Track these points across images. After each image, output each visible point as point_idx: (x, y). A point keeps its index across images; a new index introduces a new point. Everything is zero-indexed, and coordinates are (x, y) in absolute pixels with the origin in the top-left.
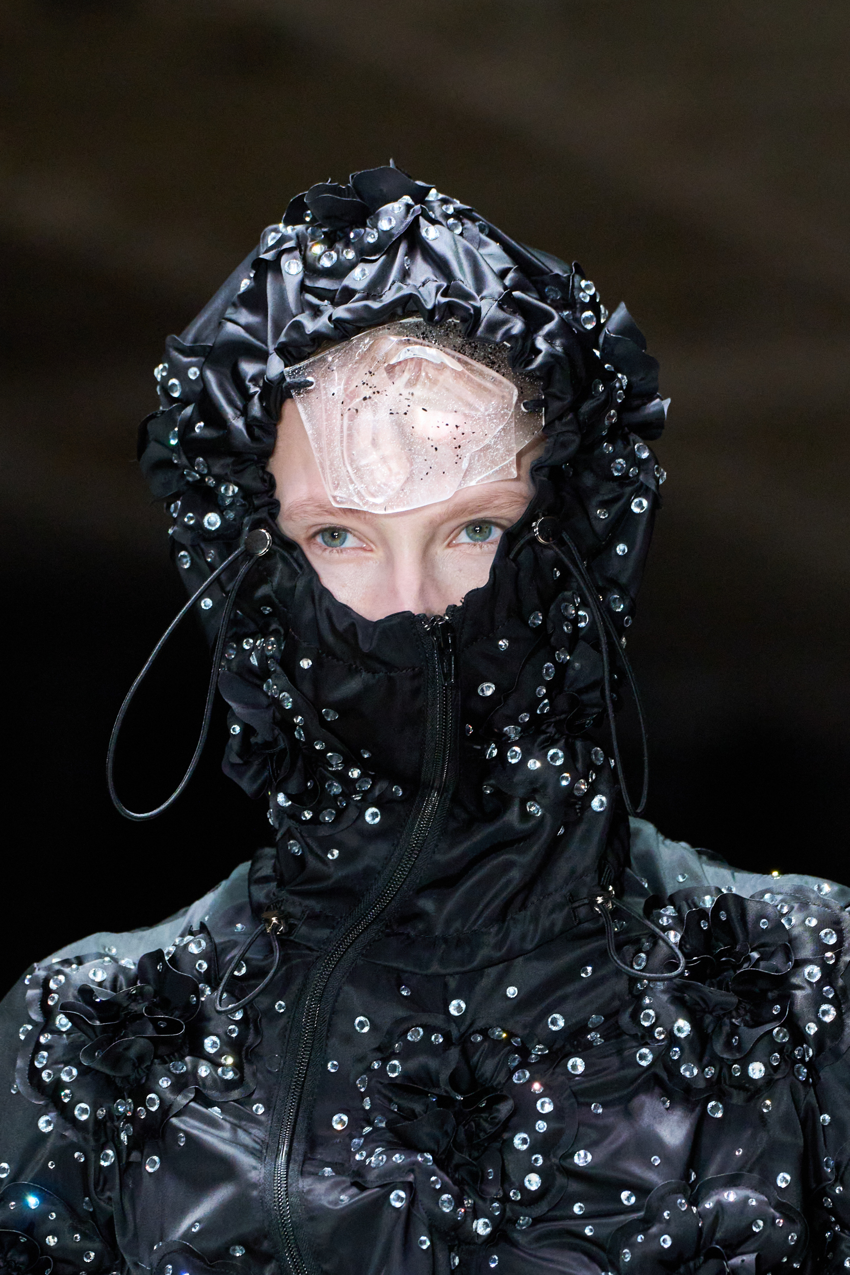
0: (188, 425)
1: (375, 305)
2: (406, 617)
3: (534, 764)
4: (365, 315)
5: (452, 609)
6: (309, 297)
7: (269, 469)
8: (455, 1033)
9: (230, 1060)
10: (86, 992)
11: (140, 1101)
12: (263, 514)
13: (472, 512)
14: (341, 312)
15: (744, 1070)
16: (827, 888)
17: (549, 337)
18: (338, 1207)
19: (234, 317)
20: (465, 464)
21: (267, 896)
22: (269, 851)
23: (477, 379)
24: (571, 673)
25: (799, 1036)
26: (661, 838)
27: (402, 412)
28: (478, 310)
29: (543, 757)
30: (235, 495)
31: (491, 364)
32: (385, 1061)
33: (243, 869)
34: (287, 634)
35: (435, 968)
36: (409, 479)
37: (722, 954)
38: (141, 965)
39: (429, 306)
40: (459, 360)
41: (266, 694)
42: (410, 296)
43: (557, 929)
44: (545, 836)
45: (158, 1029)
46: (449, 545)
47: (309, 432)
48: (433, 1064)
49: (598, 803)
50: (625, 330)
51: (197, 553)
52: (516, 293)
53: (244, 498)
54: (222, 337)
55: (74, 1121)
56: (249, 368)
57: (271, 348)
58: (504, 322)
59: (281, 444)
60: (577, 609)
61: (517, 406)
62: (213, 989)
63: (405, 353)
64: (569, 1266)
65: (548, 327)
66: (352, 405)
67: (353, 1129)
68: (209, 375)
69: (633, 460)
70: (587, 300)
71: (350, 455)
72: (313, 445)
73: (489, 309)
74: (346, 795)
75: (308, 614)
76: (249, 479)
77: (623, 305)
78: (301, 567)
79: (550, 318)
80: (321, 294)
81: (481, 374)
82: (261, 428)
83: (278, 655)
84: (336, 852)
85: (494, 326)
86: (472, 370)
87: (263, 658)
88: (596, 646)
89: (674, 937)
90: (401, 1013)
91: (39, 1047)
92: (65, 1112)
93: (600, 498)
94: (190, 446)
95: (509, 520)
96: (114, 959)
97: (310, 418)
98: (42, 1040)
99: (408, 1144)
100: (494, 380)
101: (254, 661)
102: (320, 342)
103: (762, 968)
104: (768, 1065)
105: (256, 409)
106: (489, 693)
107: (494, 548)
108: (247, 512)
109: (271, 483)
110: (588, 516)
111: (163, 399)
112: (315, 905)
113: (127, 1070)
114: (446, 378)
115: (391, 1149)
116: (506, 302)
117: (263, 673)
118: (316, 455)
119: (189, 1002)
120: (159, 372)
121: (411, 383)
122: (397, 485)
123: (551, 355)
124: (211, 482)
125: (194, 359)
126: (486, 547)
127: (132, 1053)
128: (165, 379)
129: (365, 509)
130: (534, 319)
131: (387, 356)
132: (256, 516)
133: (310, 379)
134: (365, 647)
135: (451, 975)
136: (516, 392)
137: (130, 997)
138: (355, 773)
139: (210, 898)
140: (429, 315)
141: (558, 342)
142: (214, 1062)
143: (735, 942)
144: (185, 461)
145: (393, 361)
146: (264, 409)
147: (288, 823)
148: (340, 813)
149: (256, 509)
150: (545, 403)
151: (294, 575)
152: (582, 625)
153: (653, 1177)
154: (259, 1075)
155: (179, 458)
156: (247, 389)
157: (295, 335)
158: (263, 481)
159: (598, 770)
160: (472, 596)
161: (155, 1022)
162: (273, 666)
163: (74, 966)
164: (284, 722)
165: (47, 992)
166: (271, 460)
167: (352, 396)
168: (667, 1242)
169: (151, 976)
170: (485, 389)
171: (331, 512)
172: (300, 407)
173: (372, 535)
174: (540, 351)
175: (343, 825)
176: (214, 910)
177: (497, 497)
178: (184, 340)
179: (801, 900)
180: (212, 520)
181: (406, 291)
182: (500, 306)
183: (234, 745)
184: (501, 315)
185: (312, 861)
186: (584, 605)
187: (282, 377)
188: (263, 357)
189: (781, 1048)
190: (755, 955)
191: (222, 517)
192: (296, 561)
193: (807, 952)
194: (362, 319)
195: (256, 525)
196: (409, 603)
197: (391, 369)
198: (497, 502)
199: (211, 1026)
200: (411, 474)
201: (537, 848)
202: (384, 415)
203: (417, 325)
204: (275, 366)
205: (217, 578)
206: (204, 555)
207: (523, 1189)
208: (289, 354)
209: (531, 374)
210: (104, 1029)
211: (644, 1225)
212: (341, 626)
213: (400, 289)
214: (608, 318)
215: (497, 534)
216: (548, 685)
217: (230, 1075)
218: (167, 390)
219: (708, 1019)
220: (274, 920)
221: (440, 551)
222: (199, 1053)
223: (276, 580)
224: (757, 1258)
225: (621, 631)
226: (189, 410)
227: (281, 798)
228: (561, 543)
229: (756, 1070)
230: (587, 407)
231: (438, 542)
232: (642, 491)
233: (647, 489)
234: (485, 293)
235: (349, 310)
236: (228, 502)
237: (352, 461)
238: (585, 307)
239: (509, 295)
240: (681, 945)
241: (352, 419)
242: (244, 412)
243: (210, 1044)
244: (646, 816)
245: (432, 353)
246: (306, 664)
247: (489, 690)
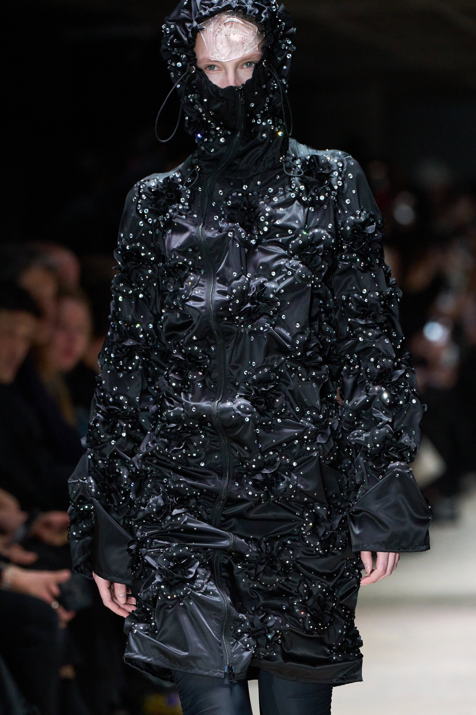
0: (172, 40)
1: (220, 7)
2: (231, 87)
3: (264, 124)
4: (218, 10)
5: (243, 85)
6: (203, 6)
7: (194, 51)
8: (245, 193)
9: (187, 204)
10: (150, 188)
11: (165, 216)
12: (193, 62)
13: (247, 60)
14: (211, 9)
15: (319, 198)
16: (340, 153)
17: (265, 14)
18: (215, 237)
19: (183, 11)
20: (245, 48)
21: (196, 162)
22: (197, 151)
23: (247, 25)
24: (273, 100)
25: (333, 189)
26: (298, 143)
27: (228, 35)
28: (246, 7)
29: (266, 122)
30: (185, 58)
31: (250, 22)
32: (227, 201)
33: (191, 156)
34: (200, 93)
35: (239, 178)
36: (231, 53)
37: (312, 169)
38: (164, 181)
39: (234, 7)
40: (242, 21)
41: (195, 109)
42: (229, 5)
43: (270, 166)
44: (267, 142)
45: (168, 197)
46: (241, 68)
47: (205, 41)
48: (239, 202)
49: (280, 134)
50: (284, 11)
51: (176, 74)
52: (256, 3)
53: (187, 58)
54: (180, 17)
55: (148, 223)
56: (188, 25)
57: (194, 19)
58: (253, 10)
59: (197, 44)
60: (274, 83)
61: (258, 32)
62: (182, 186)
63: (228, 20)
64: (277, 250)
65: (264, 11)
66: (216, 34)
67: (220, 219)
68: (178, 27)
69: (287, 44)
70: (274, 3)
71: (216, 47)
72: (206, 44)
73: (249, 7)
74: (216, 134)
75: (205, 88)
76: (189, 54)
77: (283, 4)
78: (203, 75)
79: (265, 9)
80: (206, 5)
81: (248, 24)
82: (192, 40)
83: (198, 99)
84: (213, 150)
85: (251, 11)
86: (246, 23)
87: (194, 100)
88: (280, 93)
89: (299, 166)
90: (231, 189)
91: (138, 204)
92: (146, 221)
93: (278, 55)
94: (173, 45)
95: (256, 61)
96: (157, 180)
97: (205, 38)
98: (139, 202)
99: (233, 222)
100: (251, 26)
101: (191, 100)
102: (206, 17)
103: (323, 172)
104: (325, 196)
105: (190, 35)
106: (253, 106)
107: (253, 68)
108: (188, 62)
109: (194, 54)
110: (276, 59)
111: (165, 34)
112: (208, 163)
113: (161, 208)
114: (240, 26)
115: (228, 222)
116: (254, 5)
117: (194, 103)
118: (207, 47)
119: (176, 190)
120: (163, 27)
121: (230, 27)
122: (228, 54)
123: (266, 18)
124: (179, 54)
125: (172, 23)
126: (251, 69)
127: (162, 204)
128: (165, 29)
129: (220, 60)
130: (261, 9)
131: (224, 21)
132: (191, 63)
133: (204, 27)
134: (221, 95)
135: (244, 179)
136: (257, 28)
137: (162, 189)
138: (218, 129)
139: (183, 164)
140: (234, 9)
141: (267, 15)
142: (183, 204)
143: (316, 167)
144: (171, 49)
145: (225, 22)
146: (192, 35)
147: (201, 142)
148: (214, 140)
149: (191, 61)
150: (264, 31)
151: (202, 78)
152: (276, 87)
153: (297, 226)
154: (195, 208)
155: (170, 49)
156: (188, 30)
157: (200, 16)
158: (193, 54)
159: (281, 125)
160: (248, 81)
161: (167, 195)
162: (196, 101)
163: (147, 182)
164: (200, 115)
165: (140, 189)
166: (194, 48)
167: (215, 31)
168: (301, 242)
169: (166, 183)
170: (249, 28)
171: (211, 61)
172: (202, 34)
173: (221, 66)
174: (263, 17)
175: (215, 143)
176: (182, 167)
177: (253, 56)
178: (170, 18)
179: (333, 156)
180: (179, 64)
181: (228, 3)
182: (252, 6)
183: (187, 122)
184: (253, 9)
185: (207, 153)
186: (276, 83)
187: (197, 27)
188: (191, 22)
189: (328, 192)
190: (321, 169)
191: (182, 64)
192: (202, 74)
193: (335, 168)
194: (217, 11)
195: (191, 65)
196: (232, 83)
197: (225, 24)
198: (253, 57)
199: (183, 195)
200: (231, 51)
201: (265, 145)
202: (224, 36)
203: (231, 12)
204: (195, 24)
205: (181, 80)
206: (177, 73)
207: (263, 231)
208: (199, 21)
209: (260, 24)
210: (154, 199)
211: (294, 238)
212: (214, 91)
213: (226, 3)
214: (279, 8)
215: (253, 65)
216: (268, 103)
217: (187, 208)
218: (166, 31)
219: (309, 186)
220: (197, 167)
221: (239, 70)
222: (179, 202)
223: (197, 79)
224: (324, 246)
225: (286, 89)
226: (172, 36)
227: (199, 135)
228: (270, 67)
229: (322, 198)
230: (275, 31)
231: (238, 68)
232: (289, 52)
233: (291, 51)
234: (248, 3)
235: (213, 9)
236: (183, 59)
237: (216, 48)
238: (273, 5)
239: (254, 3)
240: (301, 167)
241: (216, 37)
242: (187, 36)
243: (182, 200)
244: (293, 137)
245: (235, 19)
246: (205, 100)
247: (253, 105)
